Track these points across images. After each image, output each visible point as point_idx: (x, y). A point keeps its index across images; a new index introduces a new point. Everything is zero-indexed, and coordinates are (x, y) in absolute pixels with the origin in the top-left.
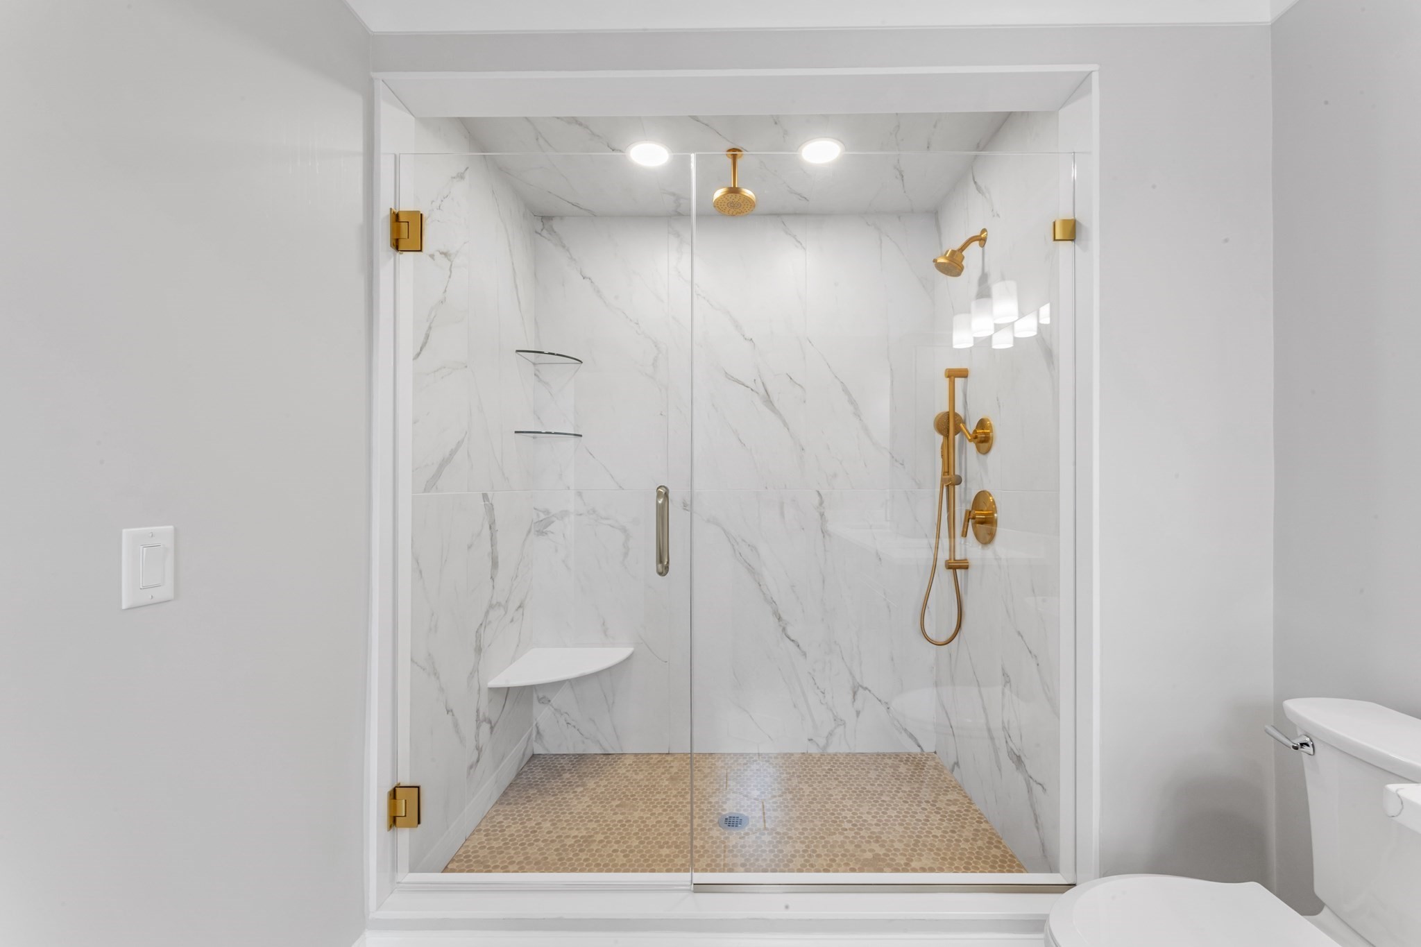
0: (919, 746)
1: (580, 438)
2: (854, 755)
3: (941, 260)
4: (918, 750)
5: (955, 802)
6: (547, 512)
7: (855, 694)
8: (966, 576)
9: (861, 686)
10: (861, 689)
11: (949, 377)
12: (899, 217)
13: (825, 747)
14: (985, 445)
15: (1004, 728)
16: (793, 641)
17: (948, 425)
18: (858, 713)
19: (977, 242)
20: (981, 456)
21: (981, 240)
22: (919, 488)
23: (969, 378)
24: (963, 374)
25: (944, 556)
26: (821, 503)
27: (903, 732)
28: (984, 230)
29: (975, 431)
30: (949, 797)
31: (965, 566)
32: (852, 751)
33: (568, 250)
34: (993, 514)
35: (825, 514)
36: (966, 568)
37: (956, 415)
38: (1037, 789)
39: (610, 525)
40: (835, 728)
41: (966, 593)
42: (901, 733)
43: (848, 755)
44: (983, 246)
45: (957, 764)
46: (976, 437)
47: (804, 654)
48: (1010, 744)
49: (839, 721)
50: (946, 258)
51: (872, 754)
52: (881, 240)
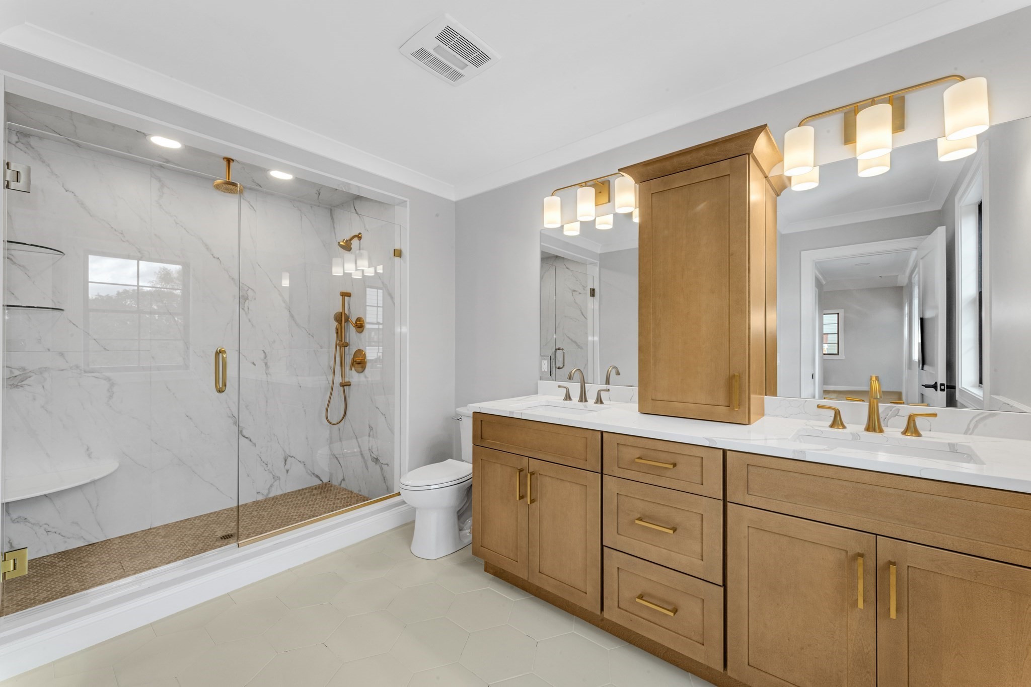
0: (321, 480)
1: (61, 312)
2: (285, 494)
3: (342, 243)
4: (321, 482)
5: (345, 494)
6: (24, 369)
7: (286, 461)
8: (349, 389)
9: (289, 456)
10: (289, 458)
11: (342, 296)
12: (312, 207)
13: (267, 495)
14: (361, 329)
15: (369, 450)
16: (247, 438)
17: (341, 319)
18: (287, 471)
19: (357, 238)
20: (358, 334)
21: (359, 237)
22: (322, 348)
23: (351, 297)
24: (349, 295)
25: (338, 379)
26: (265, 358)
27: (313, 475)
28: (360, 234)
29: (356, 323)
30: (341, 494)
31: (349, 385)
32: (284, 492)
33: (48, 166)
34: (364, 359)
35: (268, 363)
36: (350, 385)
37: (345, 314)
38: (385, 467)
39: (94, 377)
40: (274, 482)
41: (349, 397)
42: (311, 476)
43: (282, 495)
44: (360, 240)
45: (344, 480)
46: (357, 325)
47: (255, 445)
48: (373, 455)
49: (276, 478)
50: (344, 243)
51: (296, 491)
52: (301, 217)
